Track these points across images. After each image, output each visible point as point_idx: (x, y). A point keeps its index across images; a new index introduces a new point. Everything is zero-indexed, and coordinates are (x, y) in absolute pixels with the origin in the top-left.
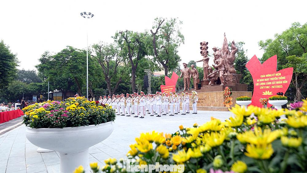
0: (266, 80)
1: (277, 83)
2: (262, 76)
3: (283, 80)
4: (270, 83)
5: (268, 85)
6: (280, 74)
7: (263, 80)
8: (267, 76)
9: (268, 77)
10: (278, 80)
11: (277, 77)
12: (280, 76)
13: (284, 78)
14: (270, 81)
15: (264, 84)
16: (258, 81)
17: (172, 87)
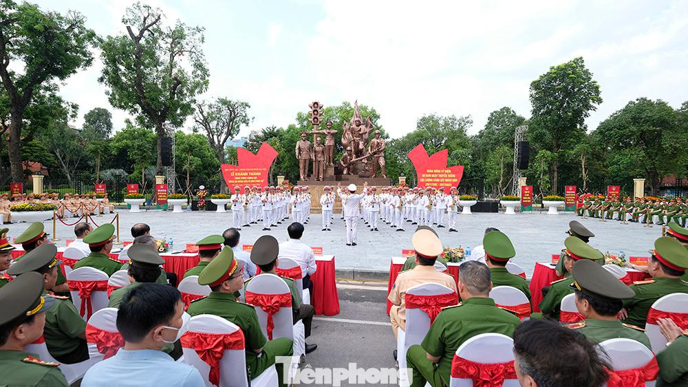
0: (433, 176)
1: (447, 180)
2: (428, 171)
3: (453, 178)
4: (438, 180)
5: (435, 182)
6: (450, 171)
7: (430, 176)
8: (435, 171)
9: (437, 173)
10: (447, 178)
11: (446, 173)
12: (449, 174)
13: (454, 176)
14: (438, 178)
15: (431, 180)
16: (423, 176)
17: (259, 171)
